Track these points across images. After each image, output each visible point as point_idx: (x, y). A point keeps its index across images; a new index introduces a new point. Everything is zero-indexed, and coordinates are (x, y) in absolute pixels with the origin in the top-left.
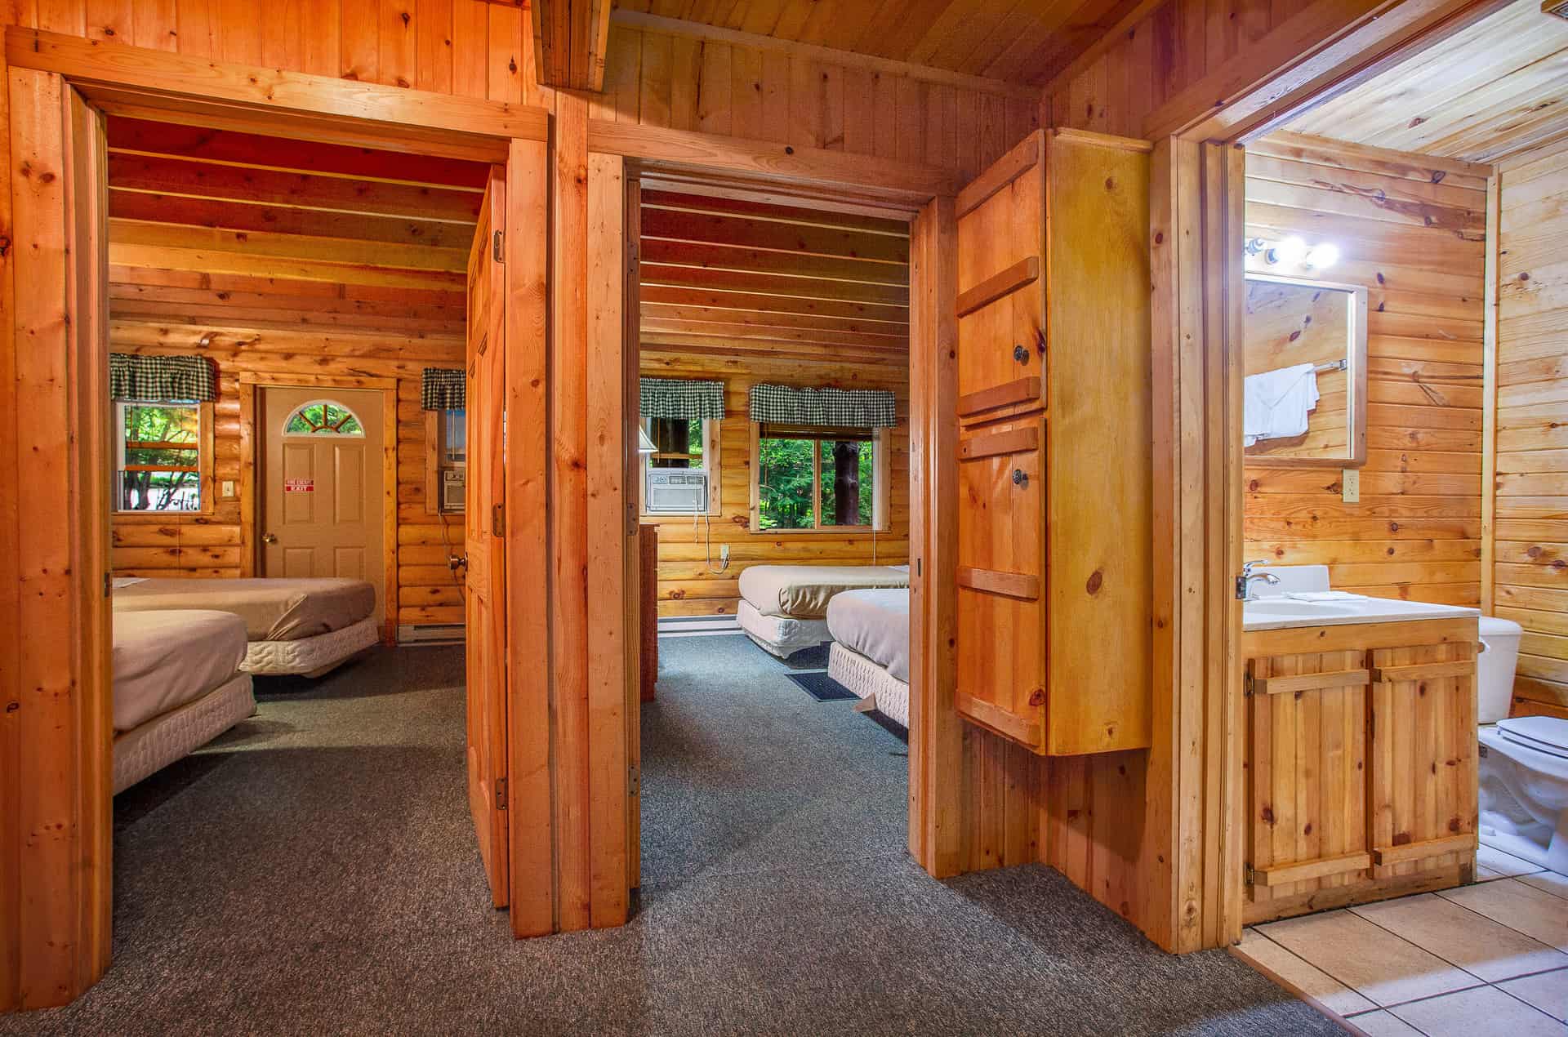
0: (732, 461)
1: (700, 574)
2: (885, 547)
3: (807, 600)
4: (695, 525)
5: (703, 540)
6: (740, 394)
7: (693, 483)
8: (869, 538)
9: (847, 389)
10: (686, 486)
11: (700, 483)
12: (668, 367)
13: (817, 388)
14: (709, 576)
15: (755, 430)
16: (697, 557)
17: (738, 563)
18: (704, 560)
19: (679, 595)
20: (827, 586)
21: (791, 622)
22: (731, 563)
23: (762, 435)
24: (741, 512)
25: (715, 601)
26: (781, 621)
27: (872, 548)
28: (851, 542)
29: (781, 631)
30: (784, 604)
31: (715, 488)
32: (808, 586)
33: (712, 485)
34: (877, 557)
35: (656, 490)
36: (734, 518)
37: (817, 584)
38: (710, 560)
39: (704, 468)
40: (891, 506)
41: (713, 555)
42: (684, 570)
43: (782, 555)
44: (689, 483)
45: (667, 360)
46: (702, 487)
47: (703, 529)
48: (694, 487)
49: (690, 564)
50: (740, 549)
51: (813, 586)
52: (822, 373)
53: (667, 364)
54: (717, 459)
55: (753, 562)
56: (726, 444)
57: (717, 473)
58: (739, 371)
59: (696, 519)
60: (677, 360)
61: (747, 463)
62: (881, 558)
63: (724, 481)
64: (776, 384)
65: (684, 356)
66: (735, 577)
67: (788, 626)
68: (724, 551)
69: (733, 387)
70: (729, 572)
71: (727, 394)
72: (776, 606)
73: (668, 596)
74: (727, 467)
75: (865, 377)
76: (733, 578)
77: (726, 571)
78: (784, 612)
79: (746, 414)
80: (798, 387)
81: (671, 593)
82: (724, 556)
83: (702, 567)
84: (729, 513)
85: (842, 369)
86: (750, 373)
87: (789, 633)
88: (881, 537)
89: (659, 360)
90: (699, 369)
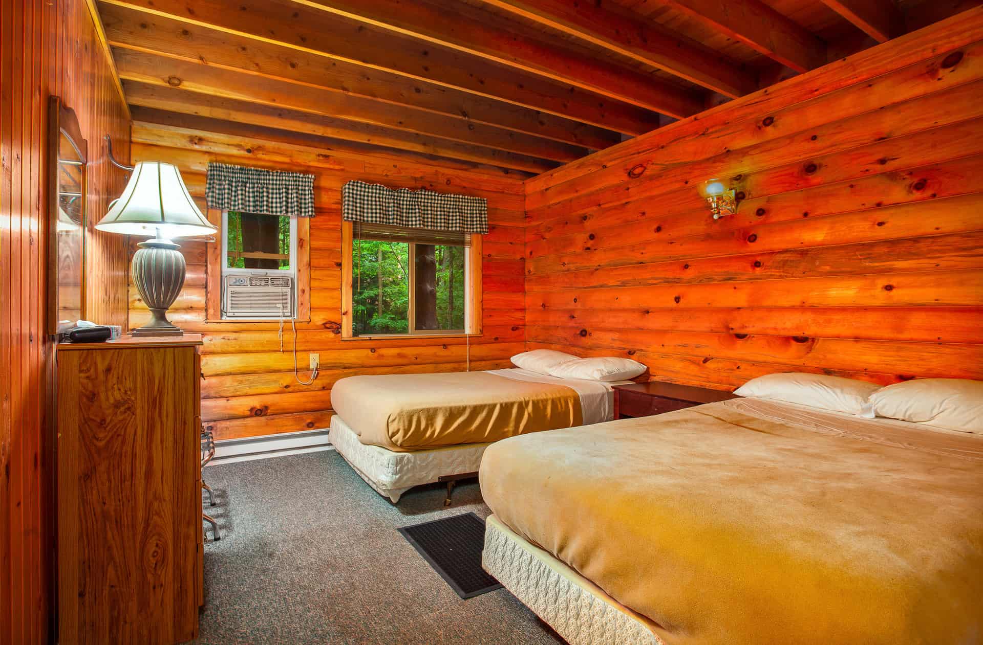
0: (323, 262)
1: (287, 387)
2: (479, 351)
3: (423, 426)
4: (280, 332)
5: (290, 349)
6: (331, 190)
7: (278, 285)
8: (461, 342)
9: (443, 192)
10: (271, 289)
11: (287, 285)
12: (249, 155)
13: (413, 189)
14: (296, 388)
15: (347, 229)
16: (282, 367)
17: (329, 372)
18: (291, 371)
19: (261, 410)
20: (446, 409)
21: (402, 458)
22: (322, 373)
23: (355, 236)
24: (333, 317)
25: (304, 415)
26: (390, 456)
27: (466, 352)
28: (445, 346)
29: (390, 470)
30: (394, 434)
31: (303, 291)
32: (422, 410)
33: (300, 288)
34: (470, 361)
35: (233, 293)
36: (324, 324)
37: (433, 406)
38: (297, 370)
39: (291, 270)
40: (483, 309)
41: (301, 364)
42: (267, 383)
43: (376, 362)
44: (273, 285)
45: (248, 147)
46: (288, 290)
47: (290, 337)
48: (279, 290)
49: (274, 376)
50: (333, 356)
51: (428, 410)
52: (418, 175)
53: (249, 151)
54: (306, 258)
55: (346, 371)
56: (316, 244)
57: (306, 274)
58: (331, 167)
59: (281, 326)
60: (260, 148)
61: (339, 265)
62: (474, 361)
63: (314, 284)
64: (371, 182)
65: (270, 144)
66: (327, 388)
67: (399, 462)
68: (314, 360)
69: (325, 182)
70: (319, 383)
71: (317, 188)
72: (383, 437)
73: (248, 413)
74: (318, 268)
75: (458, 181)
76: (323, 388)
77: (317, 381)
78: (394, 444)
79: (338, 213)
80: (393, 187)
81: (252, 409)
82: (313, 366)
83: (287, 379)
84: (319, 319)
85: (437, 172)
86: (342, 170)
87: (401, 470)
88: (474, 340)
89: (239, 146)
90: (286, 160)
